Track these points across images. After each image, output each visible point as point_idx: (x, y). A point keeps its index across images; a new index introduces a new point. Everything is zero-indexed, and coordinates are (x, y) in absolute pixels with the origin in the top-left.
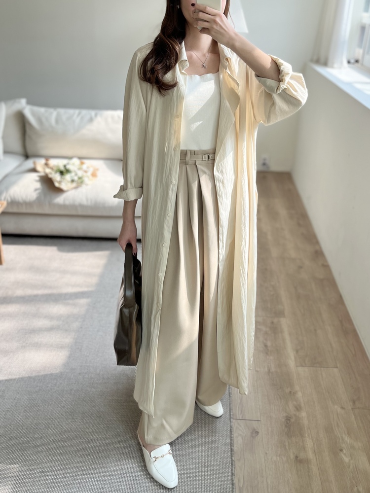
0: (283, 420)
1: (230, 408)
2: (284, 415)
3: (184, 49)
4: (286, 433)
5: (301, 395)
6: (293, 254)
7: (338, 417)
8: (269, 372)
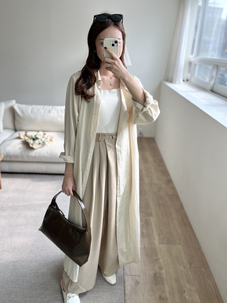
0: (153, 275)
1: (124, 269)
2: (153, 272)
3: (99, 75)
4: (154, 283)
5: (162, 261)
6: (156, 181)
7: (182, 273)
8: (145, 248)
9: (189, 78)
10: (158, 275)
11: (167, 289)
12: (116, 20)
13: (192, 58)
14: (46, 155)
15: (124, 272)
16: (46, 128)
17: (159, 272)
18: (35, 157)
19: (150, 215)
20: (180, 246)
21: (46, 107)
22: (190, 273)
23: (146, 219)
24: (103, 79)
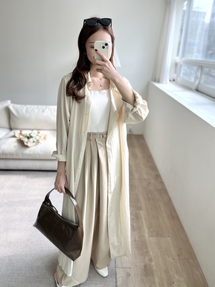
0: (143, 267)
1: (115, 262)
2: (143, 264)
3: (89, 76)
4: (144, 274)
5: (152, 253)
6: (145, 176)
7: (171, 265)
8: (135, 240)
9: (175, 79)
10: (148, 267)
11: (157, 280)
12: (105, 24)
13: (178, 59)
14: (40, 153)
15: (115, 264)
16: (39, 127)
17: (149, 264)
18: (30, 155)
19: (140, 208)
20: (169, 238)
21: (40, 107)
22: (179, 264)
23: (136, 213)
24: (93, 81)
